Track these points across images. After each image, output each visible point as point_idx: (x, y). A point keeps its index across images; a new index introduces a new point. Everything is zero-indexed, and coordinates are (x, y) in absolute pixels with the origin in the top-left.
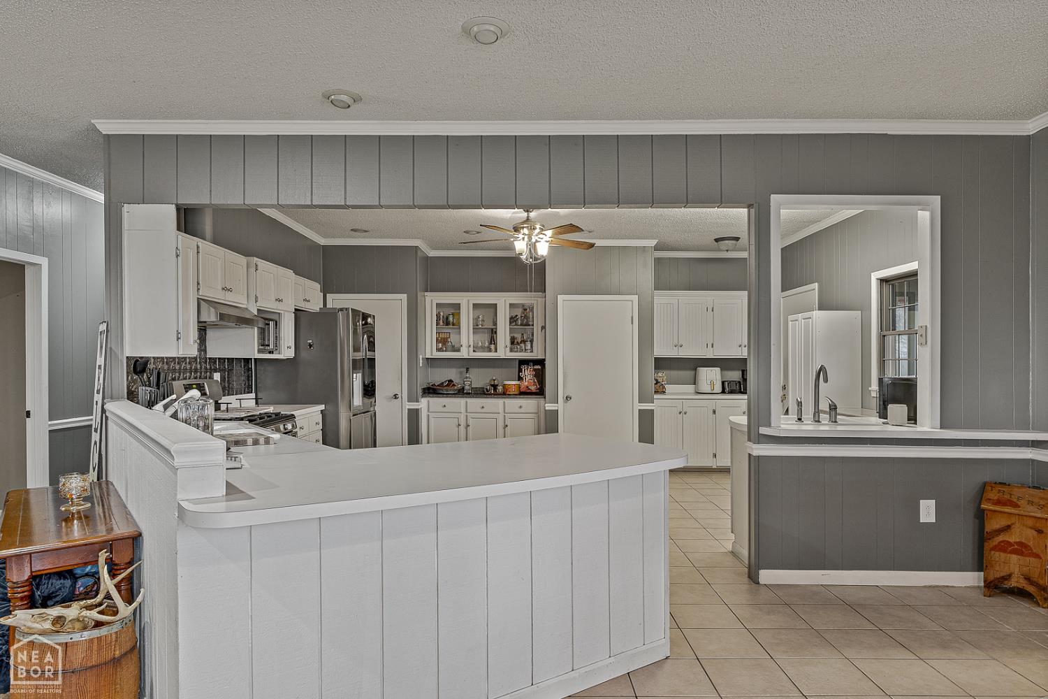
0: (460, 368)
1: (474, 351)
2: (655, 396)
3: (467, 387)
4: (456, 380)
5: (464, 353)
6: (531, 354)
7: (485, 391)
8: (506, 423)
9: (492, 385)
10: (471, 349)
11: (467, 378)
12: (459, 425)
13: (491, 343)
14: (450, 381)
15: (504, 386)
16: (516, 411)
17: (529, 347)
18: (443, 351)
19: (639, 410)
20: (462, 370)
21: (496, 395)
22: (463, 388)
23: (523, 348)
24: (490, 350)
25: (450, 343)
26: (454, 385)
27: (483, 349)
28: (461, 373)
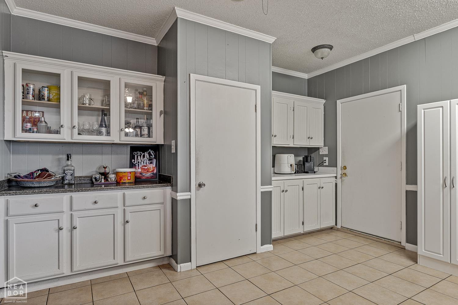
0: (58, 154)
1: (79, 134)
2: (273, 178)
3: (68, 177)
4: (53, 168)
5: (65, 136)
6: (149, 139)
7: (94, 180)
8: (127, 219)
9: (102, 174)
10: (76, 131)
11: (68, 166)
12: (60, 229)
13: (101, 126)
14: (44, 170)
15: (117, 173)
16: (138, 203)
17: (145, 131)
18: (33, 132)
19: (262, 192)
20: (61, 156)
21: (108, 185)
22: (63, 178)
23: (139, 133)
24: (100, 133)
25: (44, 124)
26: (50, 175)
27: (90, 132)
28: (59, 160)
